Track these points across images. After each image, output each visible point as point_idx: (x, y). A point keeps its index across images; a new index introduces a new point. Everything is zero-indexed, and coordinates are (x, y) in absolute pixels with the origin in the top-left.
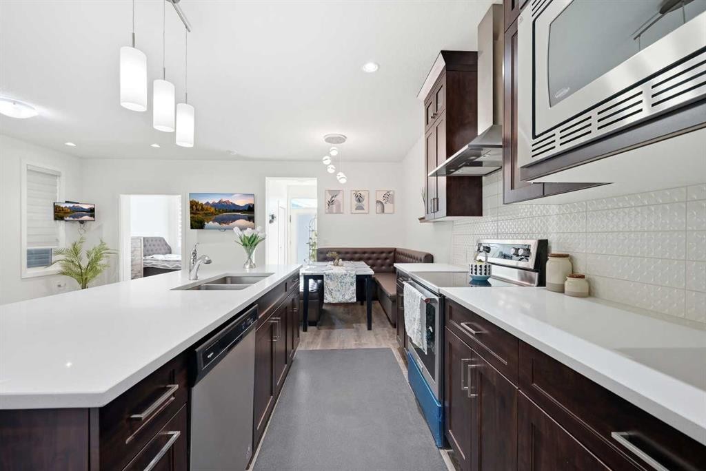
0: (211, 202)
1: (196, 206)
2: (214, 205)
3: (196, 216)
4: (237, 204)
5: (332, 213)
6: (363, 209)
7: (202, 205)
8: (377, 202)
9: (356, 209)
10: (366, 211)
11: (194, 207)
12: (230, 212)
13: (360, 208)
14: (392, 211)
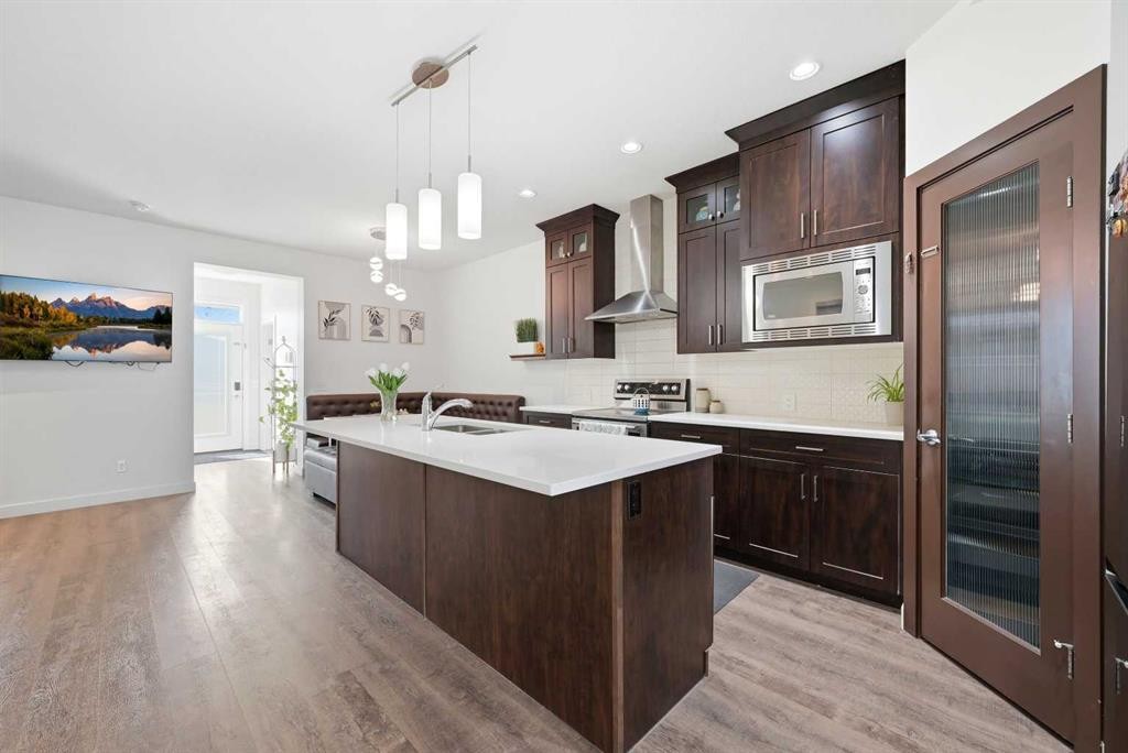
0: (67, 300)
1: (31, 310)
2: (75, 306)
3: (31, 332)
4: (128, 306)
5: (331, 338)
6: (381, 335)
7: (45, 306)
8: (403, 326)
9: (371, 335)
10: (384, 339)
11: (26, 310)
12: (114, 322)
13: (377, 333)
14: (421, 341)
